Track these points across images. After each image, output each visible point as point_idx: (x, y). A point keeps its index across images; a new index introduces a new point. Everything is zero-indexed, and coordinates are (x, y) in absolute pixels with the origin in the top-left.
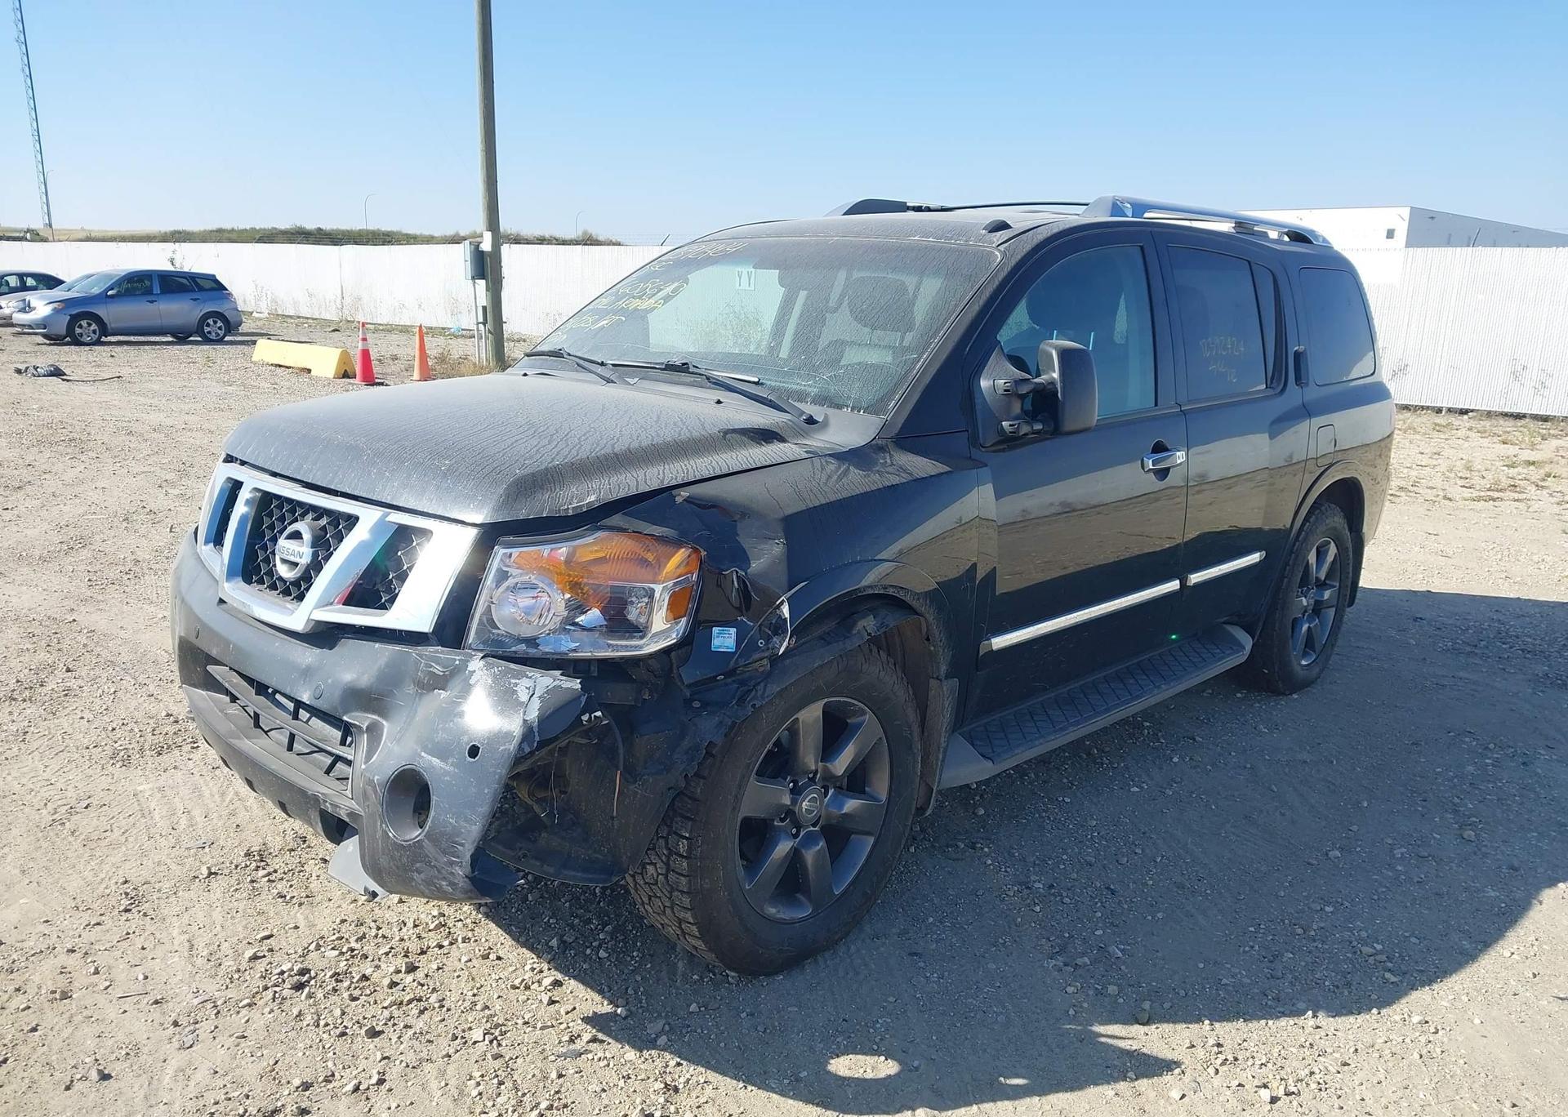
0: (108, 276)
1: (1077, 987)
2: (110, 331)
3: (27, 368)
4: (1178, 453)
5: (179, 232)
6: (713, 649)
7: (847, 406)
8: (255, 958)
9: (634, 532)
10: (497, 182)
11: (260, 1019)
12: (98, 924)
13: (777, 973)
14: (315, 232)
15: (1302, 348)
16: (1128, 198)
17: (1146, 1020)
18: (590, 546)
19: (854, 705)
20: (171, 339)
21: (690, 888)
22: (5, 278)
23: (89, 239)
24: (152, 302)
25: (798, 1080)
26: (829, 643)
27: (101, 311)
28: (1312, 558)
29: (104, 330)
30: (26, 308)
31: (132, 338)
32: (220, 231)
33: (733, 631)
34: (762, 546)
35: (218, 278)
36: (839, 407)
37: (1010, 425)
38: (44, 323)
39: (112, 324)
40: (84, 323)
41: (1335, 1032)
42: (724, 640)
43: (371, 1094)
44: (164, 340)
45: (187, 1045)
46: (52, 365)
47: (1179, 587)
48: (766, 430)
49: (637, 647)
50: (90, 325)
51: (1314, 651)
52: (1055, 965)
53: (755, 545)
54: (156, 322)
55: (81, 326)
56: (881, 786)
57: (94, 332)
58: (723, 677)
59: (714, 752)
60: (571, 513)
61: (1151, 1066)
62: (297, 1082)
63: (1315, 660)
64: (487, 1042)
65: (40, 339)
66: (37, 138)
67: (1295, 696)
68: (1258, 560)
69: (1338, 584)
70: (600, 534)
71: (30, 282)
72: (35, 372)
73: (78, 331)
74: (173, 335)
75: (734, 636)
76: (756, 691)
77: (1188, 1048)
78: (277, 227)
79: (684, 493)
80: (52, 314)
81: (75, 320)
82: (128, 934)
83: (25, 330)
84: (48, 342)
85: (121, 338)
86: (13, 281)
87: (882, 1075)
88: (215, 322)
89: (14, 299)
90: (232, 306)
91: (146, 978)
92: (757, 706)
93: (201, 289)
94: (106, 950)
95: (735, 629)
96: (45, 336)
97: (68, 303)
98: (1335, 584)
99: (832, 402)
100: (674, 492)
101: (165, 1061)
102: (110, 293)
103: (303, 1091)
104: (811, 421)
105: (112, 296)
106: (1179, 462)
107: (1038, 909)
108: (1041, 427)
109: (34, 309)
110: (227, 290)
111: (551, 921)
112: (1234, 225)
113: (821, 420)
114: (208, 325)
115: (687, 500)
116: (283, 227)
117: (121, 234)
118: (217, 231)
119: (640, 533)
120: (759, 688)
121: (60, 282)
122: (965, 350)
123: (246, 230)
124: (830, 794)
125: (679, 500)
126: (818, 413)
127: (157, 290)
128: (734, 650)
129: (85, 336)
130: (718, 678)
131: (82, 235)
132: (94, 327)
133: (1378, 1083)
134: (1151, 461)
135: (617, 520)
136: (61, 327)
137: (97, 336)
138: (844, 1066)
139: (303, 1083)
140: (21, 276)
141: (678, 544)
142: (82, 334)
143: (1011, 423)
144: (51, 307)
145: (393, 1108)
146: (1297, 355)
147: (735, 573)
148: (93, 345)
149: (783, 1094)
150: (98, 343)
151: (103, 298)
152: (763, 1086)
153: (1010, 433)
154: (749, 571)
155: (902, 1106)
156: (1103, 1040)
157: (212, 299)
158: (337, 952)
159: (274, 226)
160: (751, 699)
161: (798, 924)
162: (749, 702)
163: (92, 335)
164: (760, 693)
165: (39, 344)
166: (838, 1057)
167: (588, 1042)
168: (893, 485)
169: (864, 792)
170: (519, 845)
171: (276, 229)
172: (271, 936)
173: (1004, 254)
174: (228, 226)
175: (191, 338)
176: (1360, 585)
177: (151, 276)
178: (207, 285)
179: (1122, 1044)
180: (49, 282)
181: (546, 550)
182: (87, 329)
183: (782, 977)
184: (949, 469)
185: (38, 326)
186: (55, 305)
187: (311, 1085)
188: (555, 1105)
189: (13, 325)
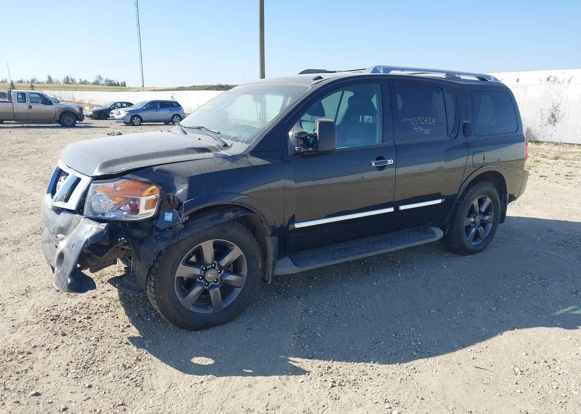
0: (144, 103)
1: (295, 344)
2: (143, 121)
3: (111, 133)
4: (388, 161)
5: (181, 87)
6: (165, 220)
7: (240, 141)
8: (48, 311)
9: (134, 180)
10: (264, 67)
11: (36, 327)
12: (13, 298)
13: (198, 330)
14: (225, 86)
15: (468, 122)
16: (382, 66)
17: (311, 357)
18: (120, 183)
19: (228, 243)
20: (163, 123)
21: (156, 297)
22: (117, 104)
23: (154, 90)
24: (157, 111)
25: (179, 361)
26: (213, 220)
27: (141, 114)
28: (476, 202)
29: (142, 121)
30: (120, 114)
31: (152, 123)
32: (194, 86)
33: (171, 214)
34: (181, 186)
35: (179, 102)
36: (238, 141)
37: (297, 149)
38: (123, 119)
39: (144, 119)
40: (135, 118)
41: (377, 369)
42: (169, 217)
43: (51, 351)
44: (161, 124)
45: (13, 332)
46: (118, 132)
47: (393, 211)
48: (205, 148)
49: (136, 218)
50: (137, 119)
51: (481, 240)
52: (294, 337)
53: (179, 186)
54: (158, 118)
55: (134, 119)
56: (245, 271)
57: (139, 121)
58: (168, 229)
59: (163, 254)
60: (115, 173)
61: (299, 371)
62: (33, 345)
63: (481, 243)
64: (95, 341)
65: (123, 124)
66: (141, 57)
67: (469, 256)
68: (440, 202)
69: (493, 214)
70: (123, 180)
71: (125, 105)
72: (113, 135)
73: (134, 121)
74: (164, 122)
75: (172, 216)
76: (180, 235)
77: (317, 367)
78: (213, 85)
79: (156, 168)
80: (125, 116)
81: (133, 117)
82: (19, 301)
83: (118, 121)
84: (125, 125)
85: (148, 123)
86: (119, 105)
87: (207, 364)
88: (177, 118)
89: (116, 110)
90: (182, 112)
91: (15, 313)
92: (180, 240)
93: (173, 106)
94: (10, 305)
95: (172, 214)
96: (124, 123)
97: (131, 112)
98: (492, 214)
99: (236, 140)
100: (153, 167)
101: (4, 336)
102: (144, 108)
103: (34, 348)
104: (225, 145)
105: (144, 109)
106: (388, 164)
107: (304, 319)
108: (312, 149)
109: (121, 114)
110: (181, 106)
111: (141, 308)
112: (445, 75)
113: (229, 146)
114: (175, 119)
115: (157, 170)
116: (215, 85)
117: (164, 88)
118: (193, 87)
119: (136, 180)
120: (181, 233)
121: (132, 104)
122: (285, 122)
123: (203, 86)
124: (222, 272)
125: (154, 170)
126: (229, 142)
127: (158, 107)
128: (171, 221)
129: (136, 123)
130: (167, 229)
131: (153, 89)
132: (138, 120)
133: (377, 386)
134: (374, 163)
135: (129, 176)
136: (128, 121)
137: (139, 123)
138: (196, 360)
139: (34, 346)
140: (121, 103)
141: (150, 184)
142: (135, 122)
143: (298, 148)
144: (126, 113)
145: (54, 355)
146: (465, 125)
147: (171, 195)
148: (138, 126)
149: (171, 366)
150: (140, 125)
151: (142, 110)
152: (167, 363)
153: (298, 151)
154: (175, 194)
155: (205, 374)
156: (290, 362)
157: (177, 110)
158: (71, 311)
159: (212, 84)
160: (178, 237)
161: (206, 315)
162: (177, 238)
163: (138, 122)
164: (181, 235)
165: (122, 125)
166: (198, 357)
167: (125, 344)
168: (241, 168)
169: (238, 273)
170: (118, 281)
171: (212, 85)
172: (57, 305)
173: (312, 88)
174: (197, 85)
175: (170, 123)
176: (506, 215)
177: (157, 102)
178: (176, 105)
179: (296, 364)
180: (129, 104)
181: (106, 184)
182: (136, 121)
183: (200, 332)
184: (270, 163)
185: (122, 119)
186: (127, 112)
187: (37, 347)
188: (100, 360)
189: (114, 119)
